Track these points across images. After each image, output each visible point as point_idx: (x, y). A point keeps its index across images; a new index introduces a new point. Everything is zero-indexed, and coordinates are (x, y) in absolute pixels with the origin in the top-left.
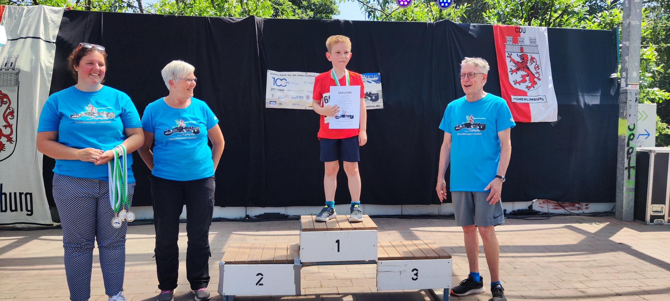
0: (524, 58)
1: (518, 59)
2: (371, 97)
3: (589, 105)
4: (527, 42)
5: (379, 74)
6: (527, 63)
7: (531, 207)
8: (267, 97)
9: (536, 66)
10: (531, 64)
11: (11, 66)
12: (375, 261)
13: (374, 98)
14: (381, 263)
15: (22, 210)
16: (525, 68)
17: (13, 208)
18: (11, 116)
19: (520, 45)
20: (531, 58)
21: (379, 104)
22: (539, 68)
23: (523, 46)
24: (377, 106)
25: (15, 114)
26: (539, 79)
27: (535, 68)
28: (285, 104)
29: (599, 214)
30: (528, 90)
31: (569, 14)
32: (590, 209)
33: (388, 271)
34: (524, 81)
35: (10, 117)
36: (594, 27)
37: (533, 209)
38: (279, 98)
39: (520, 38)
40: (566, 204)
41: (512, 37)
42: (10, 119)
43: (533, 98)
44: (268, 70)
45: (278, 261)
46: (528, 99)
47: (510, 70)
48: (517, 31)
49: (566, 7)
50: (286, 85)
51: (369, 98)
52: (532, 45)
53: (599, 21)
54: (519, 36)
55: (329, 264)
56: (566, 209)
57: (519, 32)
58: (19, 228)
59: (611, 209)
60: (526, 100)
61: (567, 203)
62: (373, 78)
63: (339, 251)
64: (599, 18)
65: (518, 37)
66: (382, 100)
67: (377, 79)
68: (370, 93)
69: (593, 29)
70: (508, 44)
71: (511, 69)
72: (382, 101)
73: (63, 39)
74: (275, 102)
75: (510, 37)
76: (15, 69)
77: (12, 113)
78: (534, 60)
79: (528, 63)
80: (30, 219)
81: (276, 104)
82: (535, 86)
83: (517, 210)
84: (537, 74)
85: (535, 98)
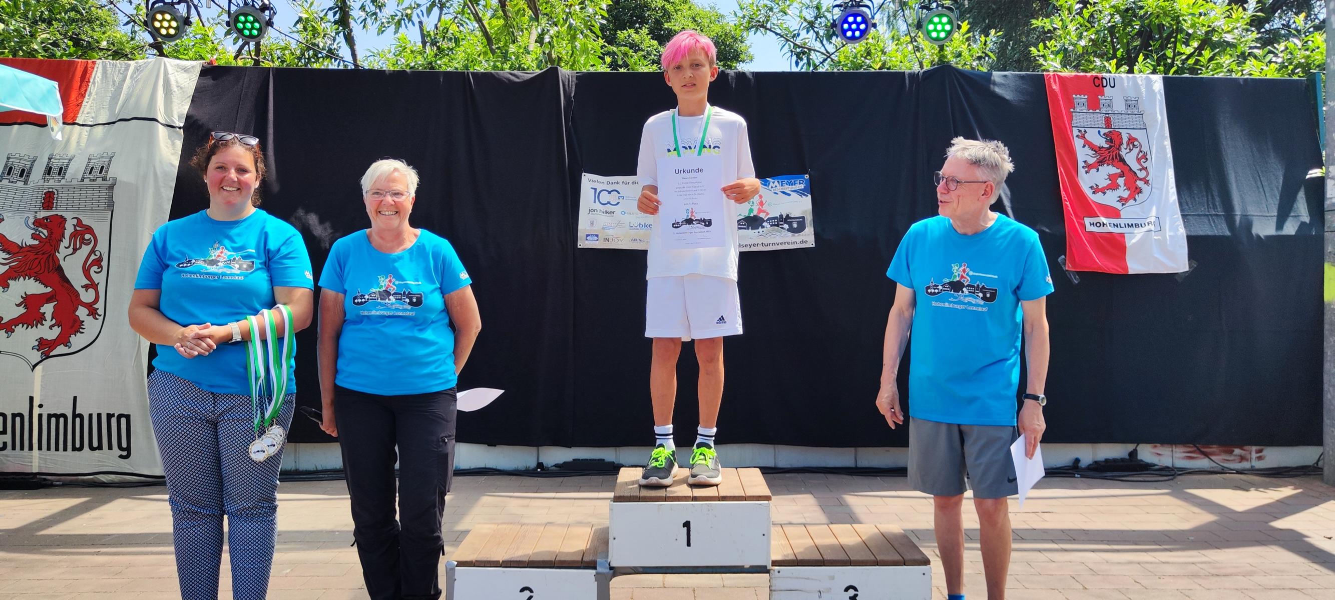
0: (1113, 139)
1: (1101, 142)
2: (790, 224)
3: (1258, 237)
4: (1119, 106)
5: (807, 176)
6: (1119, 149)
7: (1133, 454)
8: (580, 227)
9: (1141, 154)
10: (1128, 150)
11: (101, 172)
12: (766, 567)
13: (795, 225)
14: (779, 572)
15: (110, 448)
16: (1117, 161)
17: (95, 444)
18: (97, 267)
19: (1104, 112)
20: (1129, 139)
21: (807, 239)
22: (1147, 159)
23: (1110, 115)
24: (802, 242)
25: (104, 264)
26: (1147, 182)
27: (1138, 160)
28: (616, 240)
29: (1289, 471)
30: (1123, 204)
31: (1214, 46)
32: (1267, 458)
33: (792, 588)
34: (1114, 186)
35: (95, 268)
36: (1271, 73)
37: (1140, 457)
38: (603, 228)
39: (1103, 97)
40: (1214, 449)
41: (1086, 97)
42: (96, 272)
43: (1134, 222)
44: (583, 174)
45: (564, 562)
46: (1123, 225)
47: (1083, 164)
48: (1098, 84)
49: (1207, 33)
50: (618, 203)
51: (786, 226)
52: (1129, 112)
53: (1280, 60)
54: (1103, 94)
55: (670, 571)
56: (1212, 460)
57: (1101, 85)
58: (104, 483)
59: (1315, 461)
60: (1117, 227)
61: (1215, 446)
62: (793, 186)
63: (689, 544)
64: (1281, 55)
65: (1100, 97)
66: (813, 229)
67: (802, 186)
68: (788, 215)
69: (1268, 77)
70: (1078, 111)
71: (1085, 162)
72: (813, 233)
73: (196, 121)
74: (597, 236)
75: (1082, 96)
76: (108, 179)
77: (98, 262)
78: (1136, 143)
79: (1123, 149)
80: (125, 466)
81: (597, 240)
82: (1137, 196)
83: (1104, 460)
84: (1143, 171)
85: (1138, 222)
